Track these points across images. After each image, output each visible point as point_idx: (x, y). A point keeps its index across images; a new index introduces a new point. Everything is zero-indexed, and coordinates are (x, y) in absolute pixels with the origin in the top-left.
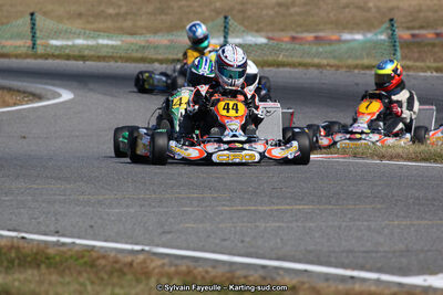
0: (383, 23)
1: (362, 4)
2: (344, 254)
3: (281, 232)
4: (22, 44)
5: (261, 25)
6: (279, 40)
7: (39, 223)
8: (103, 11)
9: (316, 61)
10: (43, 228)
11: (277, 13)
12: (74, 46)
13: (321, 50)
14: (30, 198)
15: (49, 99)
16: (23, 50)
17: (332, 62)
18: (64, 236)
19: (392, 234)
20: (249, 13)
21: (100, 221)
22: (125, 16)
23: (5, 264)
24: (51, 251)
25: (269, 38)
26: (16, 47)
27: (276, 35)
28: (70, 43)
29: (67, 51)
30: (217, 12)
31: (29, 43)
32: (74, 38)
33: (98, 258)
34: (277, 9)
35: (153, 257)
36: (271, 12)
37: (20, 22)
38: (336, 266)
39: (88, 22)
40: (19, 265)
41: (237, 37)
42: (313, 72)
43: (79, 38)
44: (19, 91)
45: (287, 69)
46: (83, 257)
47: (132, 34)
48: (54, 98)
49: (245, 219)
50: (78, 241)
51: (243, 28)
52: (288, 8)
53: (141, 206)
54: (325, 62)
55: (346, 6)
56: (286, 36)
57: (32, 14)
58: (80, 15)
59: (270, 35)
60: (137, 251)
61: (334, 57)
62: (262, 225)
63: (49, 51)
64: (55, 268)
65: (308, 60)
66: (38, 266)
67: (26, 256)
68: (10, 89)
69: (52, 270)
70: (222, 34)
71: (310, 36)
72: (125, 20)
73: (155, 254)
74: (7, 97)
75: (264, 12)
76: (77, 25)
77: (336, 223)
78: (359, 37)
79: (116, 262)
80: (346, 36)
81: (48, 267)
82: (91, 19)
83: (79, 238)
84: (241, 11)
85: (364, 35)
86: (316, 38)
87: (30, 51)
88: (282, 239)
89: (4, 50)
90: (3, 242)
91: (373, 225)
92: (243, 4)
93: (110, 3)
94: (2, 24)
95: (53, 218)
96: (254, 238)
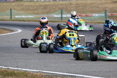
0: (103, 11)
1: (98, 6)
2: (93, 72)
3: (76, 66)
4: (8, 17)
7: (12, 64)
10: (13, 66)
12: (22, 18)
13: (87, 18)
14: (10, 58)
15: (15, 32)
16: (8, 19)
17: (90, 21)
18: (19, 68)
19: (106, 67)
20: (68, 9)
21: (28, 64)
22: (35, 10)
23: (3, 75)
24: (16, 72)
26: (7, 18)
28: (21, 17)
29: (20, 19)
30: (60, 9)
31: (10, 17)
32: (22, 15)
33: (28, 74)
35: (42, 73)
36: (74, 9)
37: (8, 11)
38: (91, 76)
40: (7, 75)
41: (65, 15)
43: (23, 15)
44: (7, 30)
46: (24, 73)
47: (37, 14)
48: (17, 31)
49: (67, 63)
50: (23, 69)
51: (66, 12)
52: (78, 7)
53: (39, 60)
54: (88, 21)
55: (94, 7)
57: (11, 9)
58: (23, 10)
60: (38, 72)
61: (90, 20)
62: (71, 65)
63: (16, 19)
64: (17, 76)
66: (12, 76)
67: (9, 73)
68: (5, 29)
69: (16, 77)
70: (61, 14)
71: (84, 15)
72: (35, 11)
73: (43, 72)
74: (4, 31)
75: (72, 8)
76: (22, 12)
77: (91, 64)
78: (97, 15)
79: (33, 75)
80: (94, 15)
81: (15, 76)
82: (27, 10)
83: (23, 68)
84: (66, 8)
85: (98, 14)
86: (86, 15)
87: (10, 19)
88: (76, 69)
89: (4, 19)
90: (3, 70)
91: (101, 64)
92: (66, 6)
93: (31, 6)
94: (3, 12)
95: (16, 63)
96: (69, 68)
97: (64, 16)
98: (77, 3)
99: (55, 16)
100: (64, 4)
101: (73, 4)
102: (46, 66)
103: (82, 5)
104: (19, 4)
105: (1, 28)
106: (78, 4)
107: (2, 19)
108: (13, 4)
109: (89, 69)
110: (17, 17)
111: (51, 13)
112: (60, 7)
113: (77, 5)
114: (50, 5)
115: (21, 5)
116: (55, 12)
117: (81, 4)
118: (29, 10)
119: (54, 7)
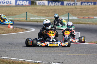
4: (24, 19)
9: (88, 23)
12: (35, 19)
13: (89, 20)
14: (25, 52)
15: (30, 30)
16: (24, 20)
17: (92, 23)
18: (33, 60)
20: (74, 12)
21: (41, 57)
22: (46, 13)
24: (30, 63)
25: (78, 18)
26: (23, 19)
27: (80, 17)
28: (34, 18)
29: (34, 20)
30: (67, 12)
31: (26, 18)
32: (35, 17)
34: (80, 11)
36: (78, 12)
37: (24, 14)
42: (88, 25)
43: (36, 17)
44: (23, 29)
45: (82, 24)
47: (48, 17)
51: (72, 15)
52: (82, 11)
53: (50, 54)
54: (90, 23)
55: (95, 11)
57: (26, 12)
58: (37, 12)
59: (78, 17)
61: (92, 22)
62: (76, 58)
63: (30, 20)
65: (86, 22)
68: (21, 28)
70: (68, 17)
71: (87, 17)
72: (47, 13)
74: (21, 30)
75: (77, 12)
76: (36, 15)
77: (92, 58)
80: (95, 17)
82: (39, 13)
83: (36, 61)
84: (72, 12)
87: (26, 20)
88: (80, 61)
89: (20, 20)
90: (20, 61)
92: (72, 10)
93: (43, 10)
94: (20, 14)
95: (31, 56)
96: (74, 61)
97: (70, 18)
98: (81, 8)
100: (70, 9)
101: (78, 9)
102: (55, 59)
103: (85, 9)
104: (33, 8)
105: (18, 28)
106: (82, 9)
107: (19, 20)
108: (28, 8)
109: (91, 62)
110: (31, 18)
111: (59, 15)
112: (67, 10)
114: (58, 9)
115: (35, 9)
116: (62, 15)
117: (85, 8)
118: (41, 13)
119: (62, 10)
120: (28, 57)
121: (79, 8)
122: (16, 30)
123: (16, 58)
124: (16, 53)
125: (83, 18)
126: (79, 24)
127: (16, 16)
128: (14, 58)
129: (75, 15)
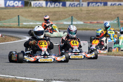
0: (115, 18)
1: (110, 13)
3: (87, 76)
4: (16, 24)
5: (82, 19)
6: (87, 23)
7: (20, 74)
8: (38, 15)
10: (21, 75)
11: (86, 15)
12: (30, 25)
13: (98, 25)
14: (17, 67)
15: (23, 39)
16: (16, 26)
18: (27, 77)
19: (118, 77)
20: (78, 16)
21: (37, 73)
24: (23, 81)
25: (84, 22)
26: (14, 25)
27: (86, 21)
29: (28, 26)
30: (70, 15)
31: (18, 24)
34: (86, 14)
36: (85, 15)
37: (15, 18)
39: (34, 18)
41: (75, 22)
43: (31, 22)
44: (14, 37)
45: (89, 31)
48: (24, 39)
50: (31, 79)
51: (76, 19)
52: (89, 14)
53: (48, 69)
55: (105, 14)
56: (89, 22)
57: (18, 16)
58: (32, 16)
59: (84, 21)
62: (82, 74)
63: (23, 26)
65: (95, 28)
68: (12, 37)
70: (71, 21)
71: (95, 22)
74: (12, 39)
75: (83, 15)
76: (31, 19)
77: (102, 74)
82: (35, 17)
83: (31, 78)
84: (76, 15)
85: (110, 21)
86: (97, 22)
87: (18, 26)
88: (87, 78)
89: (11, 26)
90: (10, 79)
91: (113, 74)
92: (77, 13)
93: (40, 13)
94: (10, 18)
95: (24, 72)
96: (80, 78)
98: (88, 9)
99: (65, 23)
100: (74, 11)
101: (84, 11)
102: (55, 75)
103: (93, 12)
104: (27, 10)
105: (8, 36)
106: (89, 11)
107: (9, 26)
108: (21, 10)
109: (100, 78)
110: (25, 24)
111: (60, 19)
112: (70, 13)
113: (87, 12)
114: (59, 12)
115: (29, 11)
116: (64, 19)
117: (92, 10)
119: (64, 13)
120: (20, 73)
121: (85, 9)
122: (5, 39)
123: (6, 75)
124: (5, 68)
125: (91, 23)
126: (85, 31)
127: (6, 21)
128: (3, 75)
129: (80, 19)
